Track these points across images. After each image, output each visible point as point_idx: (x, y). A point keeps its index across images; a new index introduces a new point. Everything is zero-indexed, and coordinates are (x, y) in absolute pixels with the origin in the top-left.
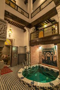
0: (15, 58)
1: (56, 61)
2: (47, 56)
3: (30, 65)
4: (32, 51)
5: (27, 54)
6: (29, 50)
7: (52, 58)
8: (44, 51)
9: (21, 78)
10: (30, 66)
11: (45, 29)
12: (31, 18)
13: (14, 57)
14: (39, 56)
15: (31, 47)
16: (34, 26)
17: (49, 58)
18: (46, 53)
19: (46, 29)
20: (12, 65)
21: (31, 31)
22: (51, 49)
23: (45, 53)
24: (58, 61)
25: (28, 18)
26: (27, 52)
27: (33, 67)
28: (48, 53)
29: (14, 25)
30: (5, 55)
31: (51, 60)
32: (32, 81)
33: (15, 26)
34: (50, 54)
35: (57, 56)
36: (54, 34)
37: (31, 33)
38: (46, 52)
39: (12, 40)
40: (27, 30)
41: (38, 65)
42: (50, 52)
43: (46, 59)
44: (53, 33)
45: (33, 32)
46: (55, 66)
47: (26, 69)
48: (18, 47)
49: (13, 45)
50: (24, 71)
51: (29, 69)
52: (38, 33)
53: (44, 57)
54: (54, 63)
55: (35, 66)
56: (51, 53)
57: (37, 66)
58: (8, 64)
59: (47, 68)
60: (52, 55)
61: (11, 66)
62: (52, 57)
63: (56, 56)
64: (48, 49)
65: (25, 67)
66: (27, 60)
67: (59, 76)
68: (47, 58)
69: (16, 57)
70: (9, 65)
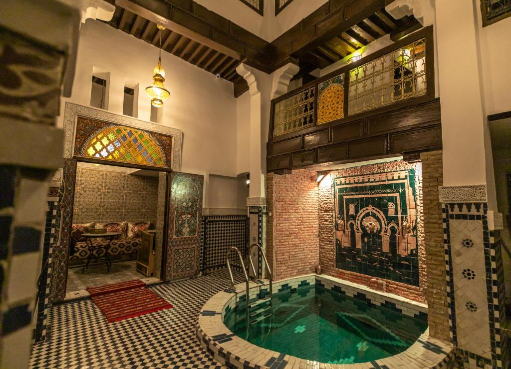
0: (186, 235)
1: (414, 254)
2: (363, 228)
3: (270, 277)
4: (279, 200)
5: (254, 219)
6: (263, 195)
7: (393, 238)
8: (349, 201)
9: (216, 338)
10: (267, 282)
11: (353, 73)
12: (278, 10)
13: (179, 232)
14: (316, 231)
15: (277, 178)
16: (294, 57)
17: (373, 237)
18: (357, 212)
19: (360, 70)
20: (171, 274)
21: (274, 90)
22: (384, 187)
23: (352, 212)
24: (422, 252)
25: (261, 12)
26: (249, 203)
27: (285, 286)
28: (370, 209)
29: (177, 53)
30: (131, 226)
31: (386, 248)
32: (277, 355)
33: (186, 58)
34: (381, 215)
35: (421, 229)
36: (403, 96)
37: (272, 96)
38: (361, 204)
39: (170, 137)
40: (251, 80)
41: (311, 278)
42: (380, 204)
43: (359, 246)
44: (397, 93)
45: (285, 90)
46: (408, 282)
47: (244, 298)
48: (202, 177)
49: (174, 167)
50: (233, 306)
51: (260, 296)
52: (315, 95)
53: (348, 231)
54: (400, 266)
55: (294, 282)
56: (386, 212)
57: (304, 283)
58: (149, 268)
59: (361, 295)
60: (390, 219)
61: (164, 281)
62: (393, 230)
63: (415, 228)
64: (372, 188)
65: (241, 288)
66: (253, 250)
67: (427, 331)
68: (363, 236)
69: (193, 231)
70: (152, 275)
